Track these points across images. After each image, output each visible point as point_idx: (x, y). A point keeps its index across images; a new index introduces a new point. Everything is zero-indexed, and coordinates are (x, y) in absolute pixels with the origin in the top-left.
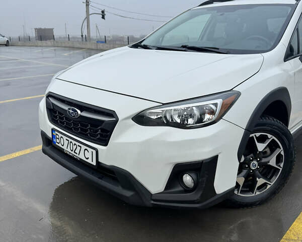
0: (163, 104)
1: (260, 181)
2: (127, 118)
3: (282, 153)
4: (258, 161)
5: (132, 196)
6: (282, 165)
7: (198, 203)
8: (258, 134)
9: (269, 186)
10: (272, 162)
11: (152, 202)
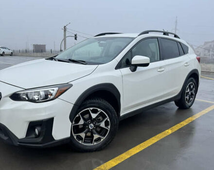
0: (26, 89)
1: (96, 136)
2: (6, 97)
3: (109, 120)
4: (94, 124)
5: (7, 140)
6: (109, 127)
7: (41, 144)
8: (91, 109)
9: (102, 140)
10: (103, 125)
11: (18, 143)
